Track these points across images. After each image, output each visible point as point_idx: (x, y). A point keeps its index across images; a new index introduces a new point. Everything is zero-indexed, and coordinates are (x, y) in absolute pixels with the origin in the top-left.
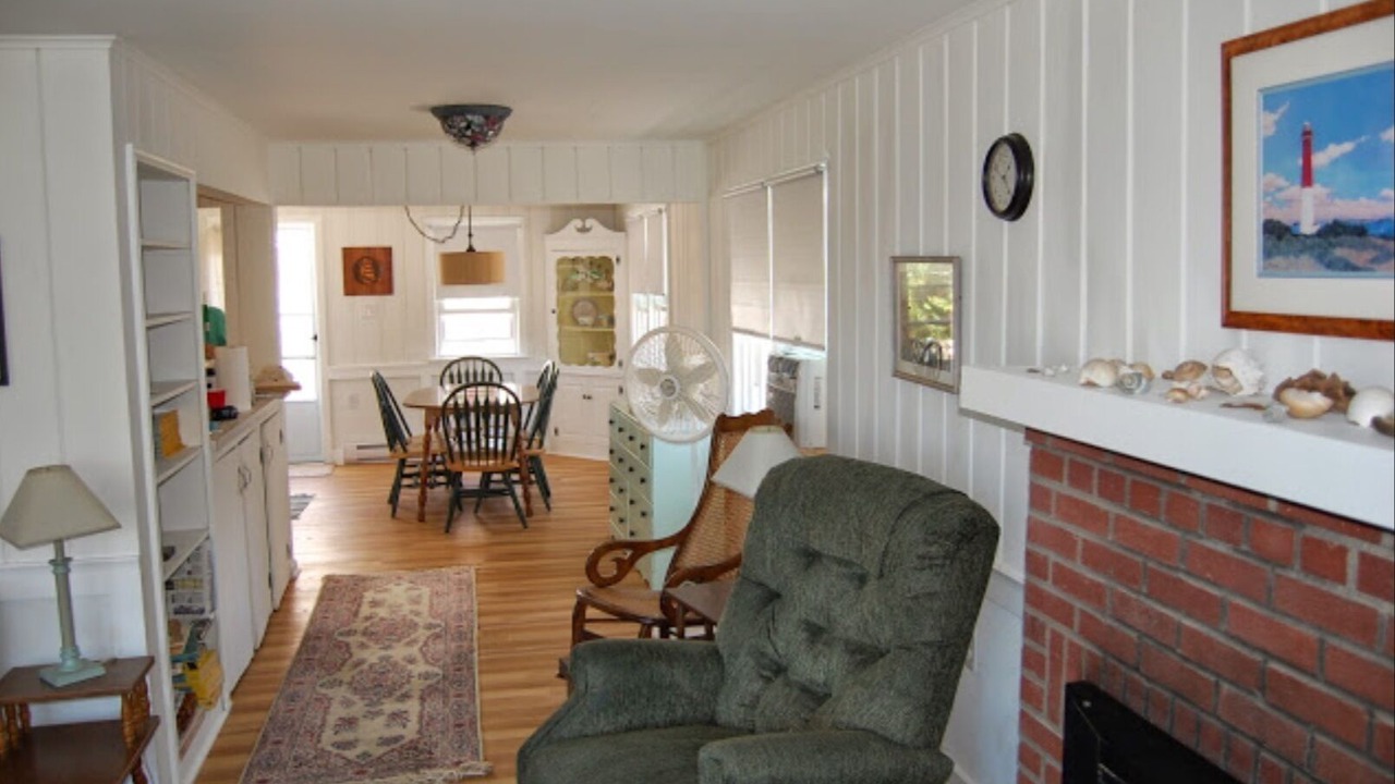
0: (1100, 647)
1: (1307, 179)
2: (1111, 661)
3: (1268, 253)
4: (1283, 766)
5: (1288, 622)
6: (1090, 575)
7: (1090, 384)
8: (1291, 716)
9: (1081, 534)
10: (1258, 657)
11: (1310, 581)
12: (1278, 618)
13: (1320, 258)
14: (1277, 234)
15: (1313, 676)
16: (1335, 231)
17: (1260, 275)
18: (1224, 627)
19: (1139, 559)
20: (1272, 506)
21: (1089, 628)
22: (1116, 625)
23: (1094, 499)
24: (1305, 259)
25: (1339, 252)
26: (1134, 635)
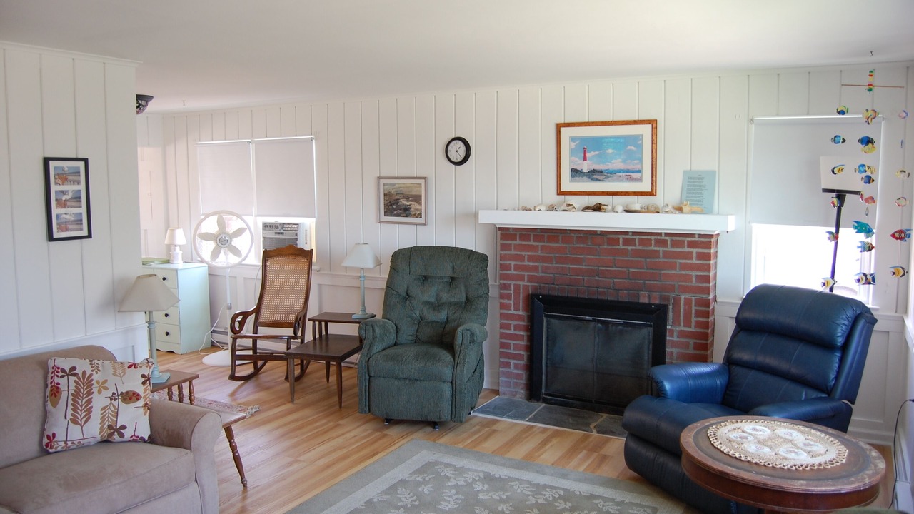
0: (537, 283)
1: (585, 159)
2: (542, 285)
3: (572, 176)
4: (606, 290)
5: (605, 258)
6: (531, 264)
7: (540, 210)
8: (606, 278)
9: (525, 254)
10: (596, 268)
11: (610, 247)
12: (601, 257)
13: (589, 178)
14: (575, 173)
15: (612, 267)
16: (593, 172)
17: (570, 182)
18: (584, 264)
19: (552, 255)
20: (599, 233)
21: (531, 279)
22: (543, 275)
23: (532, 243)
24: (585, 178)
25: (594, 176)
26: (551, 275)
